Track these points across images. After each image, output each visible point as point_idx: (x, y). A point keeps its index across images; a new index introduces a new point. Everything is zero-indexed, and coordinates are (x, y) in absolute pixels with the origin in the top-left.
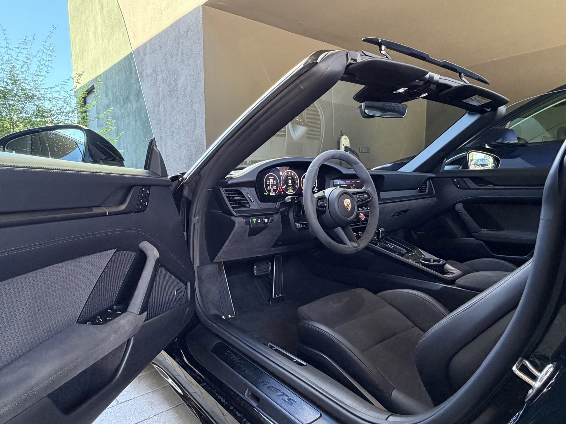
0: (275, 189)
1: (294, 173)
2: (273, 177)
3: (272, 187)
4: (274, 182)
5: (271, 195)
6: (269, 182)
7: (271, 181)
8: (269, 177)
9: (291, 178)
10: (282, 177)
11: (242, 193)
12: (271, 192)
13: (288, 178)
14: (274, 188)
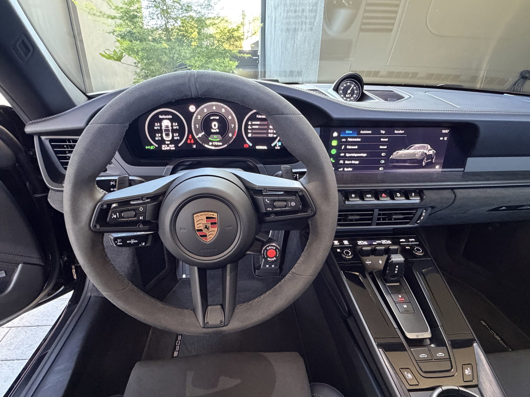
0: (175, 138)
1: (225, 109)
2: (170, 117)
3: (167, 135)
4: (172, 126)
5: (163, 149)
6: (161, 126)
7: (166, 123)
8: (160, 117)
9: (218, 118)
10: (195, 115)
12: (165, 144)
13: (212, 118)
14: (173, 137)
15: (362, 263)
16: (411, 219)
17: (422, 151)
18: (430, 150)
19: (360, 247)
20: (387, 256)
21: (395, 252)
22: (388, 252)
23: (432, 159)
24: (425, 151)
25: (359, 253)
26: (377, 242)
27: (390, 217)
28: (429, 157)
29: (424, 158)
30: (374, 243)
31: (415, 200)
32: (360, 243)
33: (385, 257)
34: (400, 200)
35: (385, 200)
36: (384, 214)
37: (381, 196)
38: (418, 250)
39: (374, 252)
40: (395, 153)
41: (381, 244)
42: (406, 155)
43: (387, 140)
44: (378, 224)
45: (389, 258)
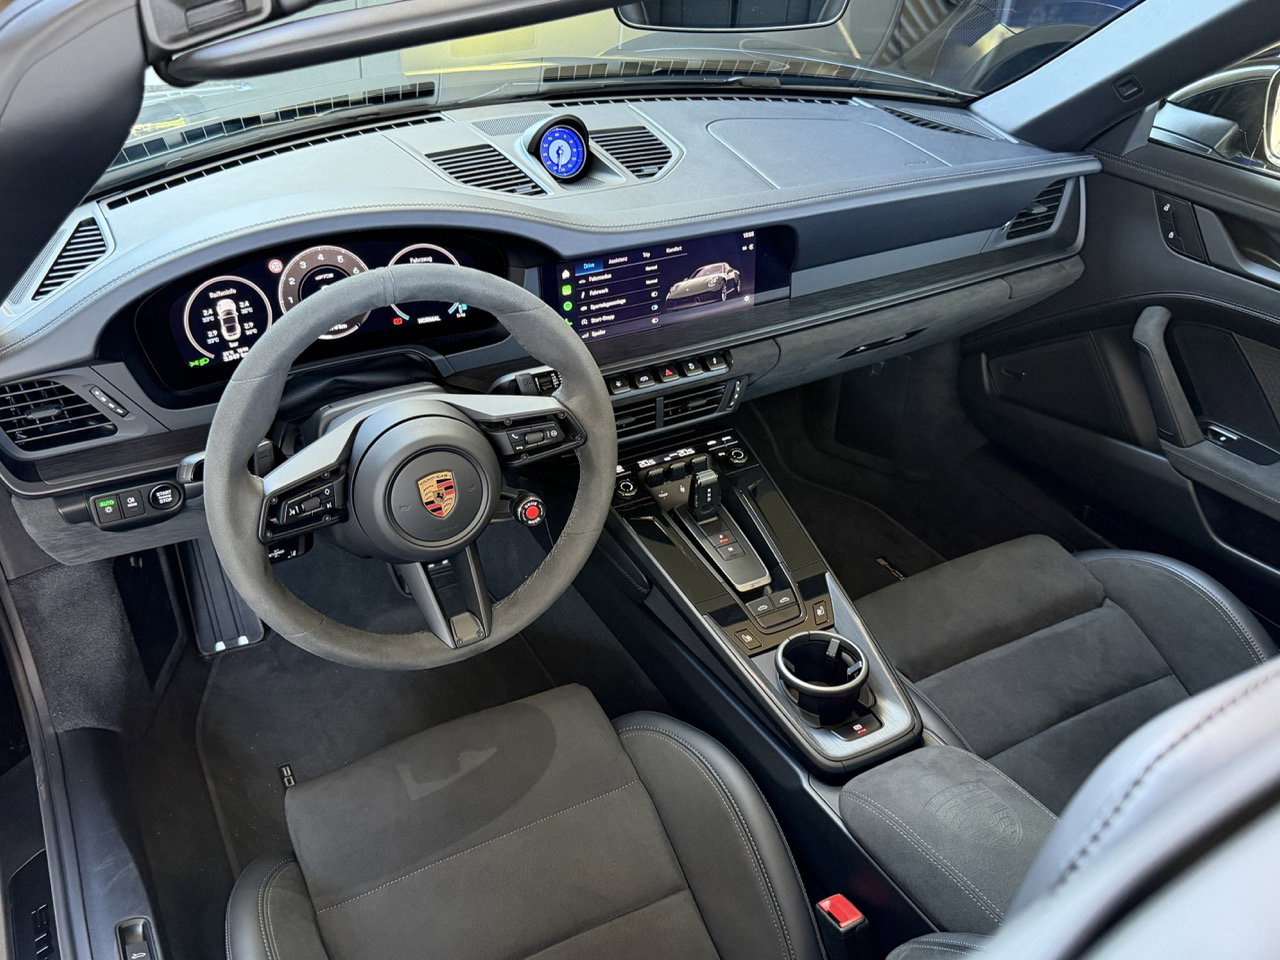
0: (248, 333)
1: (344, 255)
2: (233, 291)
3: (231, 329)
4: (238, 309)
5: (226, 359)
6: (215, 314)
7: (225, 306)
8: (212, 295)
9: (331, 276)
10: (283, 278)
11: (64, 390)
12: (229, 349)
13: (317, 278)
14: (243, 330)
15: (654, 498)
16: (717, 401)
17: (717, 275)
18: (730, 271)
19: (645, 472)
20: (691, 476)
21: (703, 467)
22: (691, 469)
23: (736, 286)
24: (723, 275)
25: (644, 482)
26: (671, 455)
27: (683, 405)
28: (730, 283)
29: (723, 287)
30: (667, 459)
31: (719, 370)
32: (642, 464)
33: (689, 479)
34: (696, 375)
35: (672, 381)
36: (673, 404)
37: (664, 376)
38: (738, 454)
39: (669, 475)
40: (673, 289)
41: (677, 459)
42: (692, 288)
43: (656, 267)
44: (666, 423)
45: (694, 481)
